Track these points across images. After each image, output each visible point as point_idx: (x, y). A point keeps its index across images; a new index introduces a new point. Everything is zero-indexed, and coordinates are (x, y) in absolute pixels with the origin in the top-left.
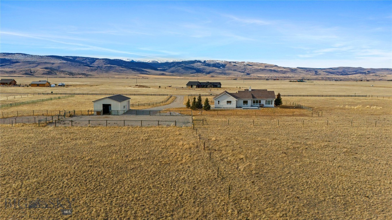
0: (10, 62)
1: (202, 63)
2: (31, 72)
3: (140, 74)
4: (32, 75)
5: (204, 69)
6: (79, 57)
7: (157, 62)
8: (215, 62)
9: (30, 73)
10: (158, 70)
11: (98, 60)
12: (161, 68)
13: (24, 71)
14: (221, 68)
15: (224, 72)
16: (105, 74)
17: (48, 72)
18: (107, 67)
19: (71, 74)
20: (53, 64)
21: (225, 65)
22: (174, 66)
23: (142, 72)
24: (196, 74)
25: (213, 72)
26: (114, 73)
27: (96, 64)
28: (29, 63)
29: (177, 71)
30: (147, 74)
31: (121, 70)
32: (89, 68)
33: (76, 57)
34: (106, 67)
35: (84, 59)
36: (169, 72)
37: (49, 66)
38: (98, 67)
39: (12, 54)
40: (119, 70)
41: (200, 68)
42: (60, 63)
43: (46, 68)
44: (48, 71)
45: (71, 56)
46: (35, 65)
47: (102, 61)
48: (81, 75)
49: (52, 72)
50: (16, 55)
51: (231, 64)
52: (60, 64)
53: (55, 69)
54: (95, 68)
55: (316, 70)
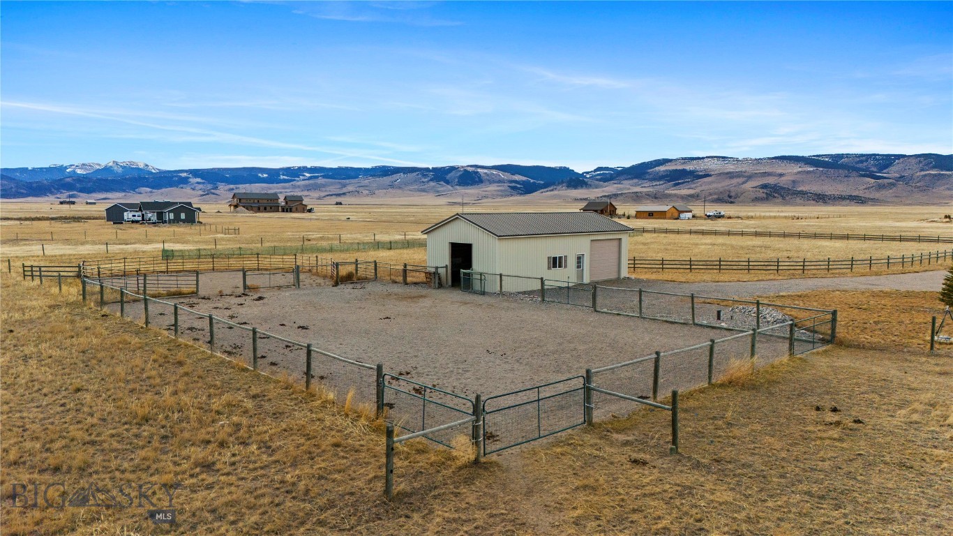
0: (695, 176)
2: (730, 197)
4: (731, 203)
6: (848, 155)
9: (727, 198)
11: (902, 160)
13: (715, 194)
16: (919, 196)
17: (765, 196)
18: (927, 178)
19: (821, 199)
20: (781, 175)
26: (947, 193)
27: (893, 172)
28: (731, 175)
32: (873, 181)
33: (841, 156)
34: (925, 175)
35: (861, 158)
37: (771, 180)
38: (902, 177)
39: (699, 158)
42: (799, 172)
43: (764, 186)
44: (767, 193)
45: (829, 155)
46: (741, 180)
47: (913, 161)
48: (848, 201)
49: (776, 195)
50: (706, 160)
52: (798, 176)
53: (785, 188)
54: (891, 181)
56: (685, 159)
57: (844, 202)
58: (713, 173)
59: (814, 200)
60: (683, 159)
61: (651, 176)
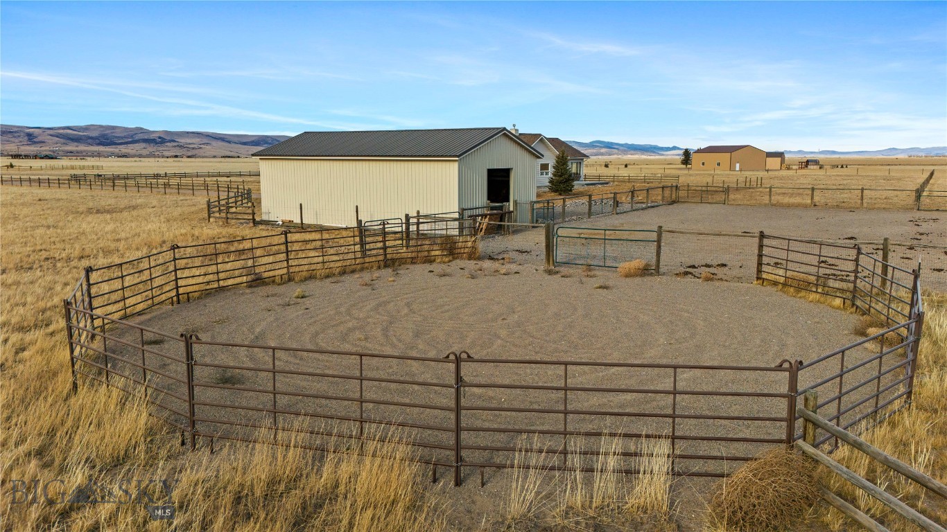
55: (28, 130)
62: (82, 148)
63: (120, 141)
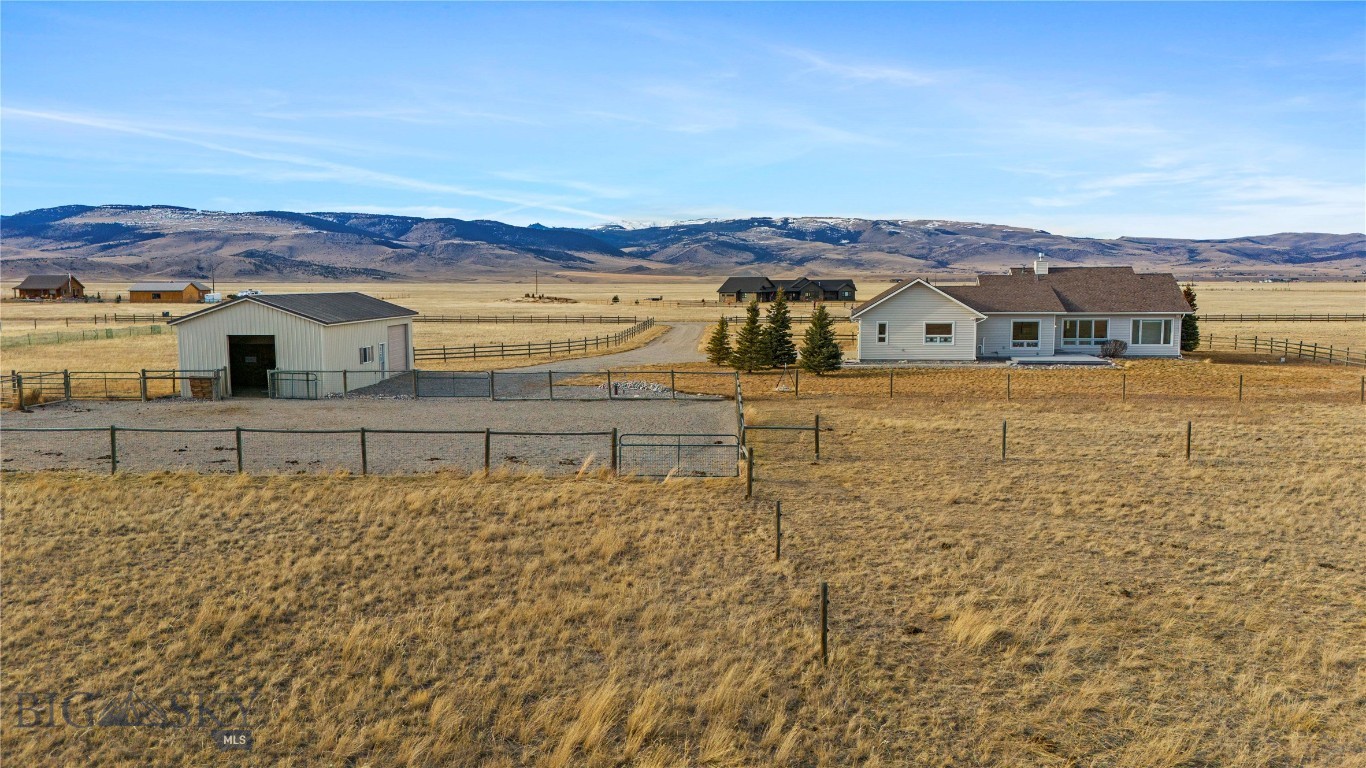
0: (136, 235)
1: (774, 226)
2: (200, 268)
3: (561, 270)
4: (204, 277)
5: (783, 250)
6: (357, 216)
7: (621, 227)
8: (823, 222)
9: (195, 271)
10: (622, 255)
11: (420, 225)
12: (635, 249)
13: (176, 265)
14: (842, 245)
15: (854, 257)
16: (443, 270)
17: (253, 268)
18: (450, 248)
20: (272, 239)
21: (859, 233)
22: (679, 240)
23: (568, 262)
24: (756, 265)
25: (815, 259)
26: (473, 267)
27: (412, 239)
28: (196, 236)
29: (690, 257)
30: (586, 269)
31: (499, 257)
32: (390, 250)
33: (346, 216)
34: (447, 246)
35: (373, 220)
36: (661, 262)
37: (258, 246)
38: (422, 246)
39: (140, 208)
40: (489, 256)
41: (768, 247)
42: (296, 236)
43: (250, 254)
44: (255, 265)
45: (332, 213)
46: (213, 244)
47: (433, 226)
49: (268, 267)
50: (152, 211)
51: (880, 229)
52: (295, 240)
53: (278, 258)
54: (411, 251)
55: (1192, 245)
56: (117, 207)
57: (359, 278)
58: (166, 232)
59: (321, 274)
60: (112, 207)
61: (58, 233)
62: (1259, 267)
63: (1321, 256)
